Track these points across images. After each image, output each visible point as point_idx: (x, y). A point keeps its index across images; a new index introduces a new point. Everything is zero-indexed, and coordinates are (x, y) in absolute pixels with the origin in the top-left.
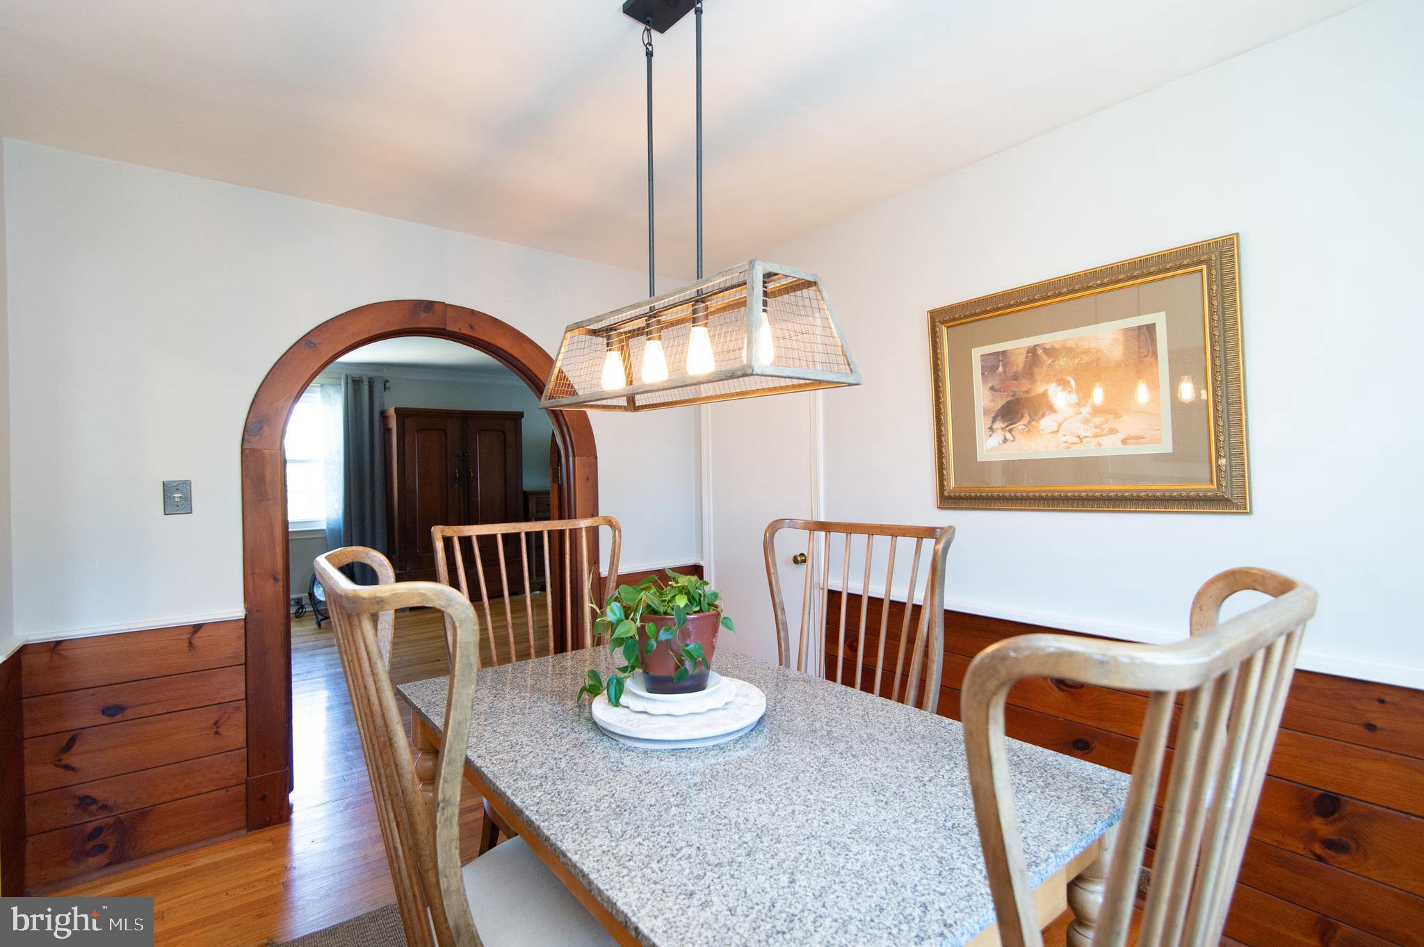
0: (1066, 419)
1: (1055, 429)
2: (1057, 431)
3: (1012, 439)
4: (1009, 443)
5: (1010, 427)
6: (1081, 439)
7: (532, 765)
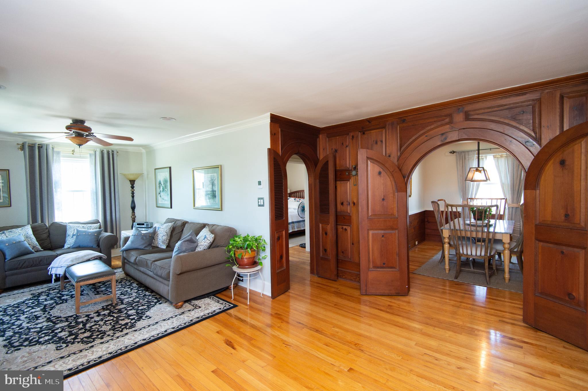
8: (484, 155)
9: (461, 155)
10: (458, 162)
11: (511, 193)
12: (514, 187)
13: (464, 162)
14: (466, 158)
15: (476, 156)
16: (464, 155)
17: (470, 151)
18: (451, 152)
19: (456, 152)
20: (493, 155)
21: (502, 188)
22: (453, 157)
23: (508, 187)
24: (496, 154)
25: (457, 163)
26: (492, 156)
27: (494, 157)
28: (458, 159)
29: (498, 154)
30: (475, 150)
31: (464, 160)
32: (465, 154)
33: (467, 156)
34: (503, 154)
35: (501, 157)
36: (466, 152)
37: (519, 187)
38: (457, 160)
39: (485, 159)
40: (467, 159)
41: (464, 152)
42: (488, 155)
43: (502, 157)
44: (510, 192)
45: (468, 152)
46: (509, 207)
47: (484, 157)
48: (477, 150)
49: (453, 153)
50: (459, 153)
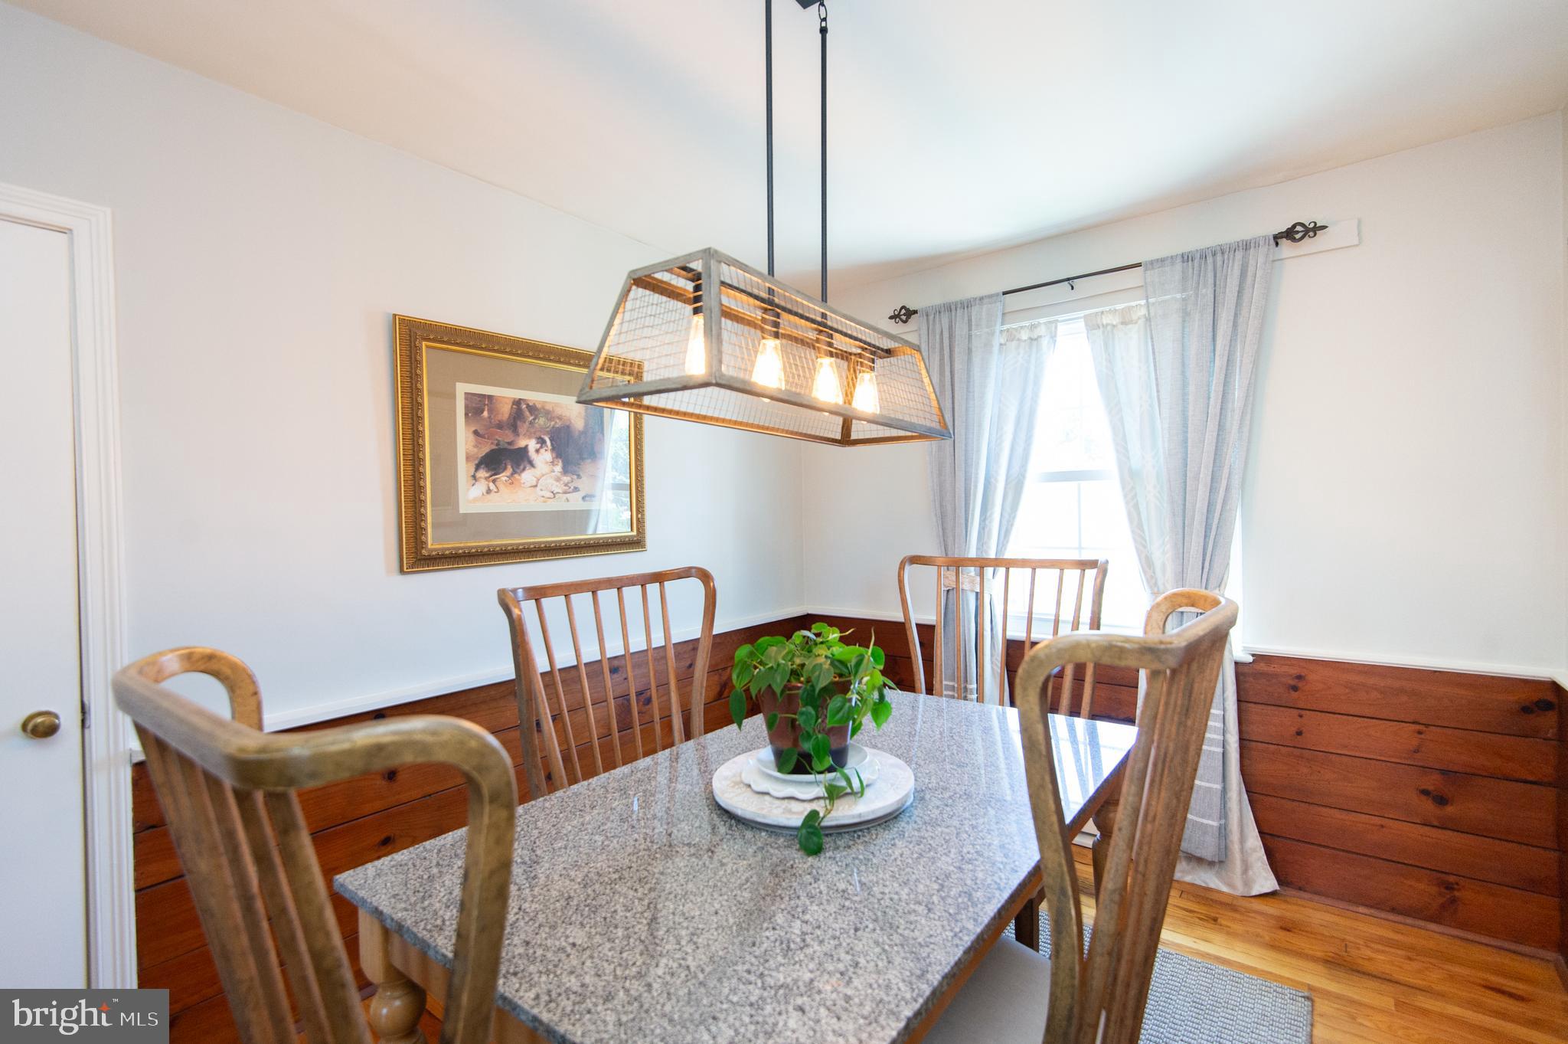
3: (496, 490)
5: (494, 477)
8: (1042, 320)
9: (935, 325)
11: (1173, 527)
13: (951, 361)
16: (950, 328)
17: (976, 299)
18: (897, 317)
19: (917, 312)
20: (1085, 317)
24: (1100, 309)
26: (1081, 324)
27: (1092, 325)
29: (1107, 308)
30: (997, 295)
31: (946, 352)
32: (953, 319)
34: (1133, 304)
35: (1124, 323)
37: (1212, 490)
39: (1045, 342)
41: (949, 308)
42: (1060, 318)
43: (1131, 322)
44: (1167, 523)
45: (967, 305)
47: (1042, 331)
48: (1005, 293)
49: (904, 318)
50: (927, 315)
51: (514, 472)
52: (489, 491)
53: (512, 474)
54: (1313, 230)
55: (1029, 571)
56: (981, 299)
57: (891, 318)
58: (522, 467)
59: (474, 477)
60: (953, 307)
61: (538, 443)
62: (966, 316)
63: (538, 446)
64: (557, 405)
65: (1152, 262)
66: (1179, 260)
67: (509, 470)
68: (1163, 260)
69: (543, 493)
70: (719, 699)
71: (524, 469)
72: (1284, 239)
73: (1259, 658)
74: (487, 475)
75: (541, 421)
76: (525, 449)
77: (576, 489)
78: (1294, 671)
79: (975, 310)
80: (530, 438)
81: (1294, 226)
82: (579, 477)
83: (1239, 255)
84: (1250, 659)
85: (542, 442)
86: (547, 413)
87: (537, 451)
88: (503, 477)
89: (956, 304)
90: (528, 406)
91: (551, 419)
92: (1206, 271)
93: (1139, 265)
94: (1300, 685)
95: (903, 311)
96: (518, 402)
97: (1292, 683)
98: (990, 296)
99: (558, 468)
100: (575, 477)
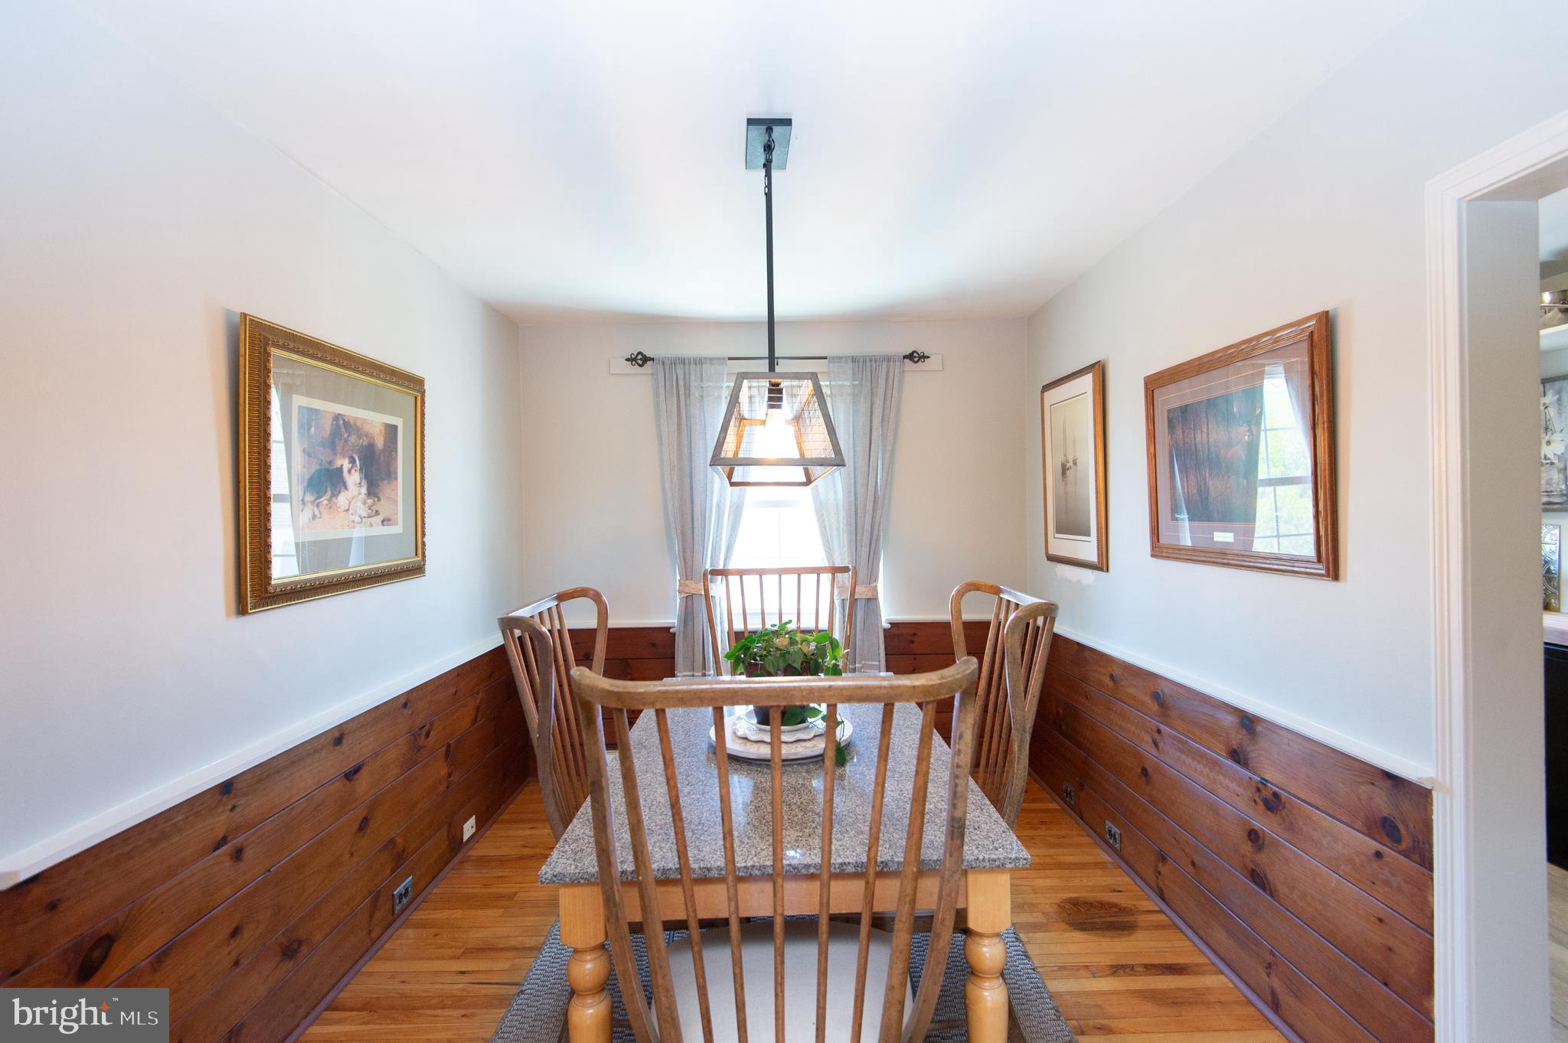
0: (354, 498)
1: (347, 508)
2: (348, 510)
3: (319, 516)
4: (317, 520)
5: (318, 501)
6: (361, 519)
7: (910, 735)
9: (671, 373)
10: (663, 405)
11: (850, 542)
12: (859, 515)
13: (686, 406)
14: (692, 388)
15: (727, 384)
16: (685, 378)
17: (706, 359)
18: (631, 360)
19: (653, 359)
21: (818, 521)
22: (641, 381)
23: (838, 517)
25: (657, 405)
28: (662, 390)
30: (724, 359)
31: (682, 398)
32: (687, 371)
33: (694, 383)
36: (689, 364)
38: (657, 394)
40: (697, 395)
41: (683, 361)
44: (845, 539)
45: (699, 362)
46: (843, 600)
48: (730, 359)
49: (640, 362)
50: (663, 364)
51: (333, 495)
52: (314, 517)
53: (331, 498)
54: (924, 357)
55: (796, 576)
56: (711, 359)
57: (627, 360)
58: (338, 489)
59: (303, 500)
60: (687, 362)
61: (349, 463)
62: (698, 370)
63: (350, 465)
64: (365, 421)
65: (833, 358)
66: (850, 360)
67: (329, 493)
68: (841, 358)
69: (353, 518)
70: (476, 723)
71: (339, 492)
72: (908, 360)
73: (894, 625)
74: (313, 499)
75: (353, 439)
76: (340, 470)
77: (377, 513)
78: (912, 631)
79: (706, 367)
80: (344, 457)
81: (913, 352)
82: (379, 499)
83: (885, 365)
84: (889, 626)
85: (352, 461)
86: (358, 429)
87: (349, 471)
88: (324, 500)
89: (689, 359)
90: (345, 422)
91: (360, 437)
92: (866, 371)
93: (825, 358)
94: (915, 639)
95: (640, 357)
96: (337, 417)
97: (911, 638)
98: (719, 359)
99: (364, 490)
100: (376, 499)
